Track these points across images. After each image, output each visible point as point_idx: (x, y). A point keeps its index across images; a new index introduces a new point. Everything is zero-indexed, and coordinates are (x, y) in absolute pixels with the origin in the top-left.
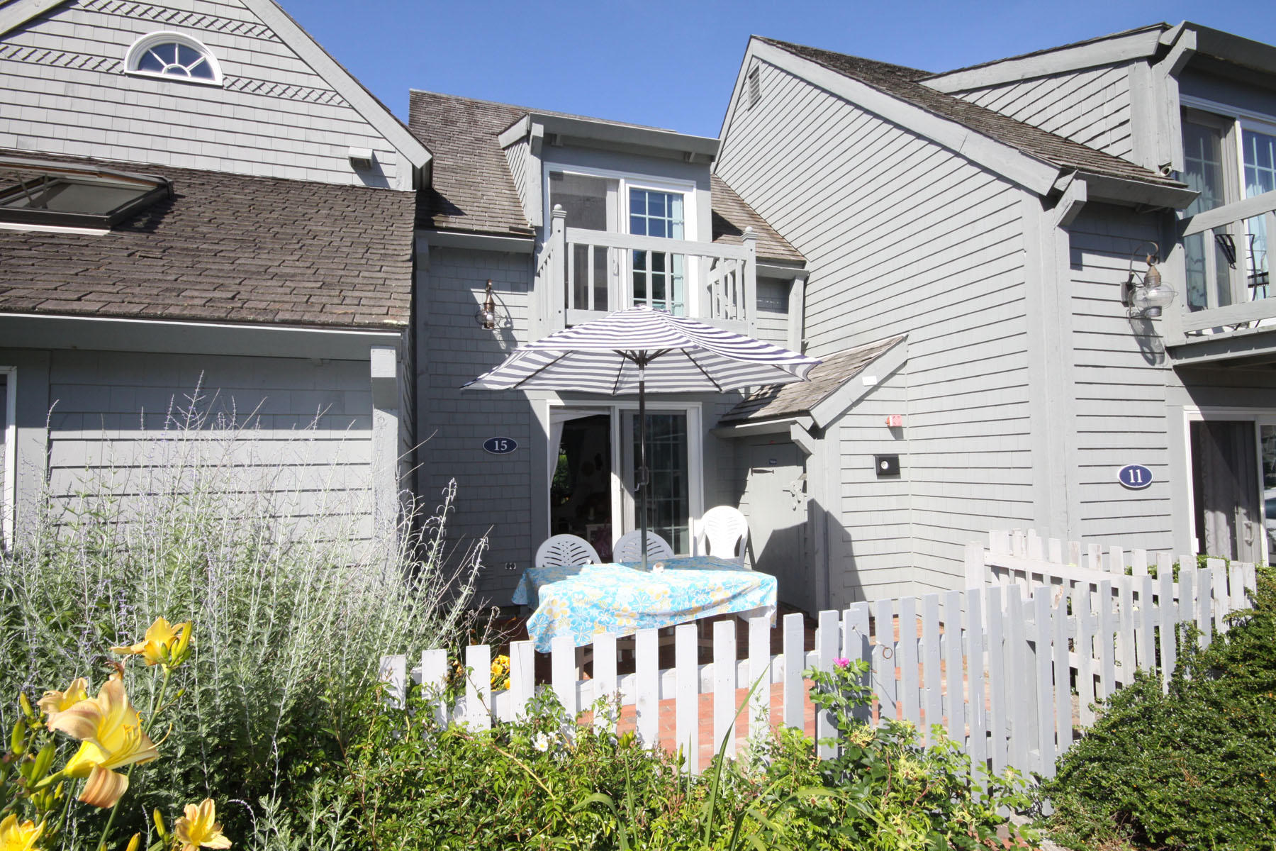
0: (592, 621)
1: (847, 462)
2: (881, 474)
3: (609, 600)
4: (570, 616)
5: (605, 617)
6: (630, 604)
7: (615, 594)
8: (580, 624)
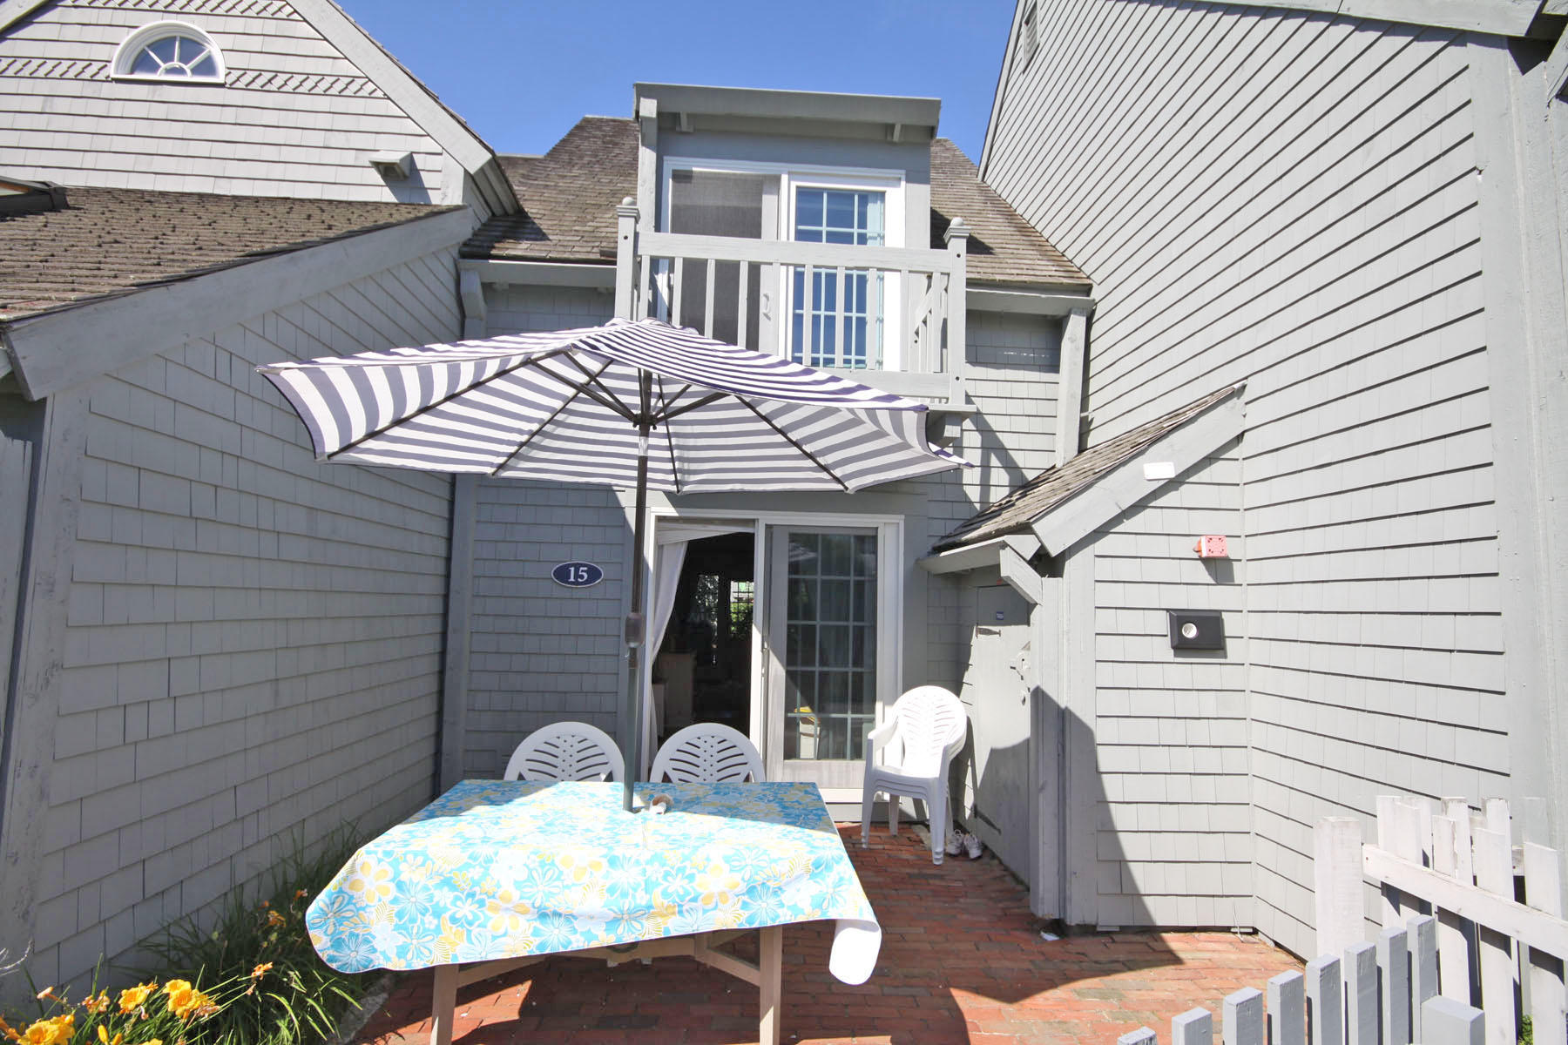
0: (437, 914)
1: (1107, 621)
2: (1182, 647)
3: (475, 873)
4: (395, 901)
5: (466, 910)
6: (517, 884)
7: (489, 860)
8: (413, 920)
